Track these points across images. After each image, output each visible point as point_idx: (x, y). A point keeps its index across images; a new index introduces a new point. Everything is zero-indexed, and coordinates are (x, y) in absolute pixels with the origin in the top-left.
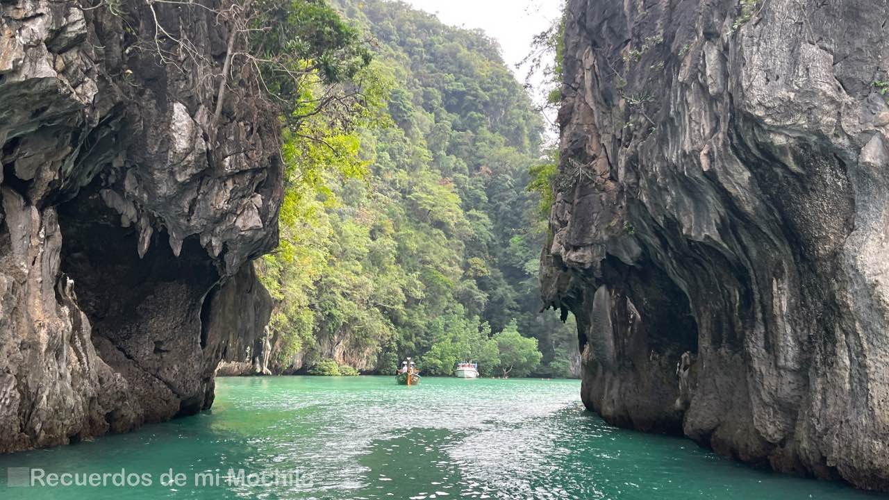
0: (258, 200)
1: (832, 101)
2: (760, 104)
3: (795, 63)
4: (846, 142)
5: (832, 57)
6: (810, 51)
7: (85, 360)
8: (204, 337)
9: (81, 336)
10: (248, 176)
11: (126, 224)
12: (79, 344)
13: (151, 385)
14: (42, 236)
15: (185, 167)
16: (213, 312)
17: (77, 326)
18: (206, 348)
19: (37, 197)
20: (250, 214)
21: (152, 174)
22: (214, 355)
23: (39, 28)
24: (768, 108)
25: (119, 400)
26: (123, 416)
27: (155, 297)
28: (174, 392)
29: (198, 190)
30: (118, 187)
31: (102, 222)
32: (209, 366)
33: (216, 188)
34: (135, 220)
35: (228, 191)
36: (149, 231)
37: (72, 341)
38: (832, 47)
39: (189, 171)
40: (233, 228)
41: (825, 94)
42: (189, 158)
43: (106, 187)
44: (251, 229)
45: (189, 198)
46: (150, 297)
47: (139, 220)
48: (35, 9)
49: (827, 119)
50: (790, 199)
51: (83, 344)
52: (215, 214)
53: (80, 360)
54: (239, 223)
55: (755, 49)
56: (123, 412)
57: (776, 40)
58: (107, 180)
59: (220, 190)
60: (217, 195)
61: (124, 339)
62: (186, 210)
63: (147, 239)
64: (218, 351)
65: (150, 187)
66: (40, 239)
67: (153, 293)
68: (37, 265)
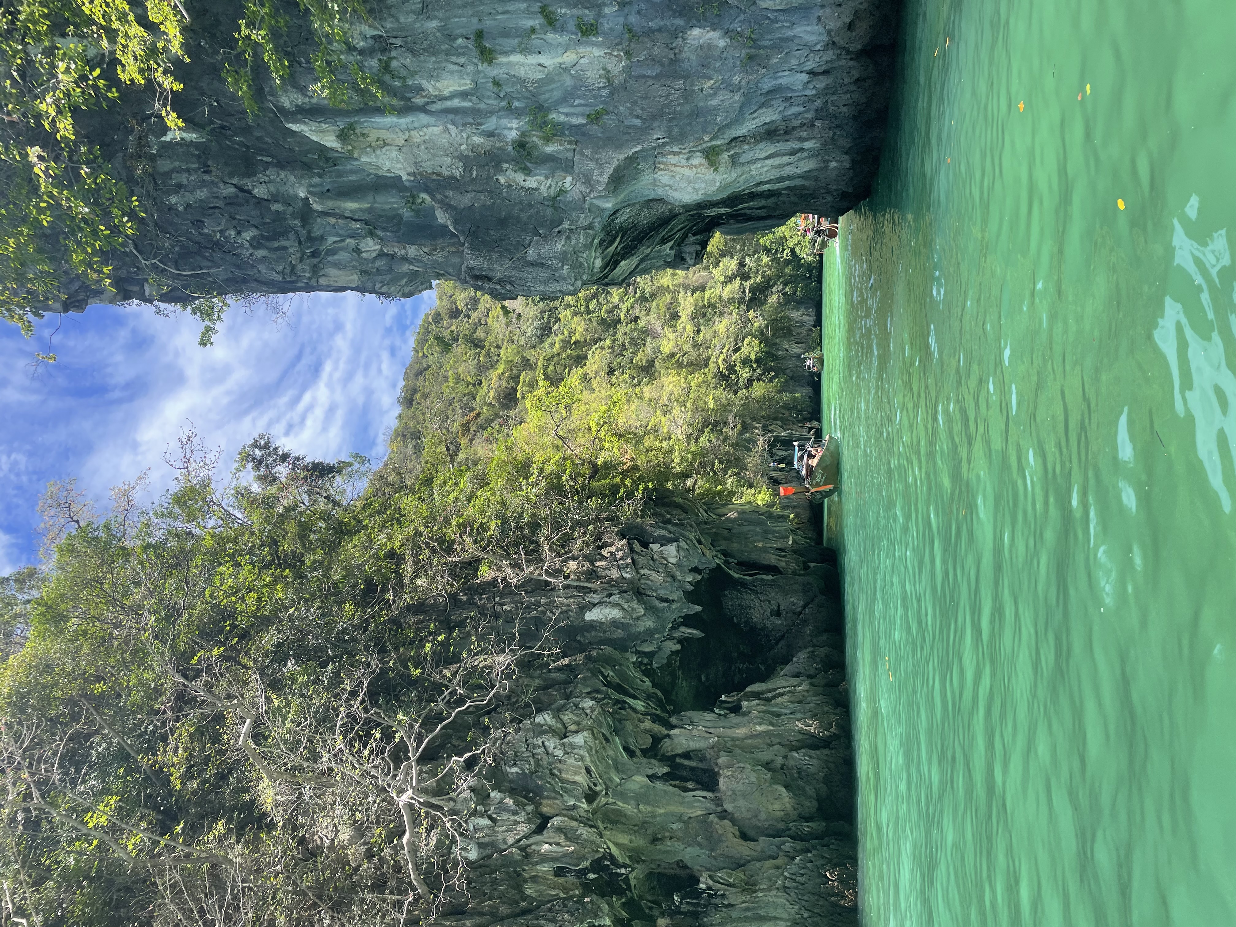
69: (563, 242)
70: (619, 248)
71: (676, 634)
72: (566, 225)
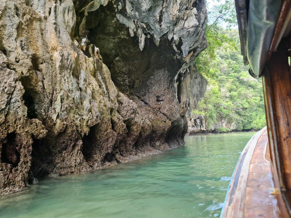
0: (195, 10)
7: (104, 87)
8: (179, 98)
9: (102, 74)
11: (132, 34)
12: (100, 78)
13: (156, 114)
17: (99, 69)
20: (191, 19)
27: (154, 77)
28: (168, 118)
29: (162, 6)
33: (172, 4)
34: (135, 31)
35: (178, 4)
36: (143, 36)
37: (95, 76)
40: (183, 28)
43: (118, 13)
44: (193, 27)
45: (158, 10)
46: (152, 77)
47: (137, 30)
51: (103, 79)
52: (173, 18)
53: (100, 85)
54: (186, 25)
58: (117, 8)
60: (173, 7)
61: (143, 96)
62: (158, 18)
63: (143, 40)
64: (186, 104)
65: (138, 7)
67: (153, 75)
71: (140, 31)
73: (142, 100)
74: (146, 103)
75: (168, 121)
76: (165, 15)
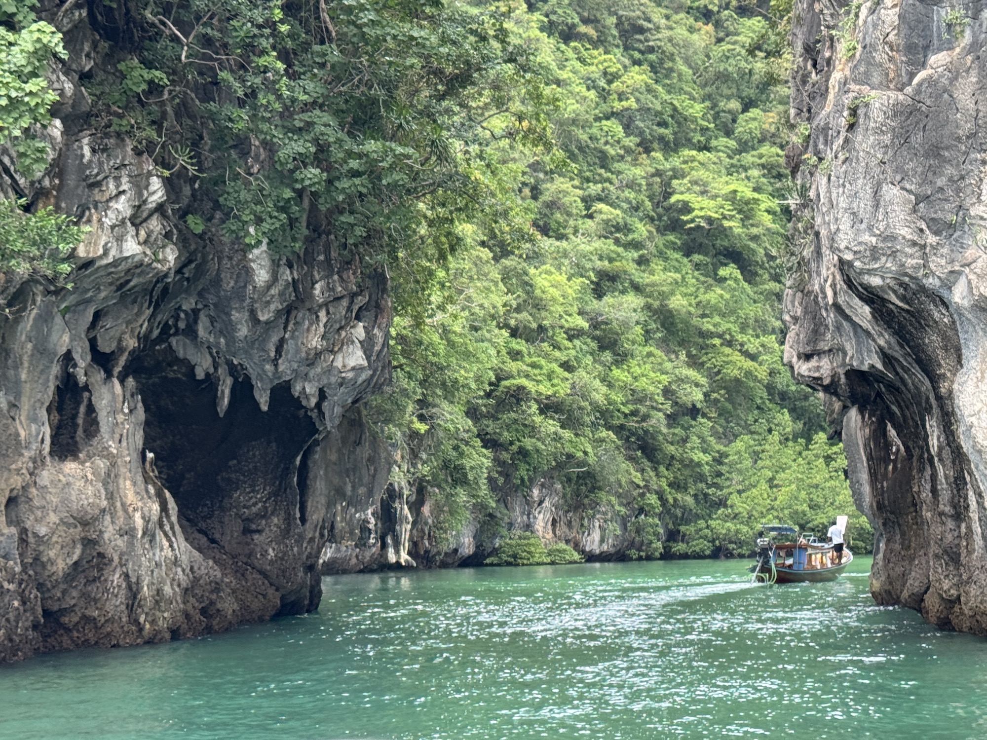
0: (359, 331)
1: (914, 244)
2: (847, 248)
3: (877, 206)
4: (937, 282)
5: (913, 198)
6: (891, 192)
7: (175, 545)
8: (303, 510)
9: (168, 517)
10: (345, 303)
11: (200, 374)
12: (167, 528)
13: (243, 575)
14: (126, 411)
15: (268, 303)
16: (311, 475)
17: (164, 508)
18: (308, 525)
19: (117, 370)
20: (350, 351)
21: (228, 314)
22: (317, 534)
23: (122, 206)
24: (855, 253)
25: (212, 592)
26: (218, 610)
27: (239, 463)
28: (271, 584)
29: (285, 328)
30: (191, 332)
31: (171, 375)
32: (312, 548)
33: (307, 322)
34: (212, 370)
35: (321, 325)
36: (229, 381)
37: (161, 526)
38: (913, 187)
39: (273, 307)
40: (330, 369)
41: (904, 238)
42: (273, 291)
43: (176, 333)
44: (353, 369)
45: (275, 339)
46: (233, 463)
47: (216, 369)
48: (117, 187)
49: (911, 262)
50: (911, 334)
51: (172, 528)
52: (308, 354)
53: (171, 546)
54: (338, 363)
55: (841, 190)
56: (219, 606)
57: (860, 182)
58: (176, 326)
59: (311, 324)
60: (308, 330)
61: (204, 518)
62: (273, 354)
63: (227, 392)
64: (323, 528)
65: (228, 330)
66: (125, 414)
67: (235, 458)
68: (124, 444)
69: (909, 237)
70: (891, 306)
71: (222, 371)
72: (932, 239)
73: (200, 531)
74: (213, 541)
75: (271, 591)
76: (290, 346)
